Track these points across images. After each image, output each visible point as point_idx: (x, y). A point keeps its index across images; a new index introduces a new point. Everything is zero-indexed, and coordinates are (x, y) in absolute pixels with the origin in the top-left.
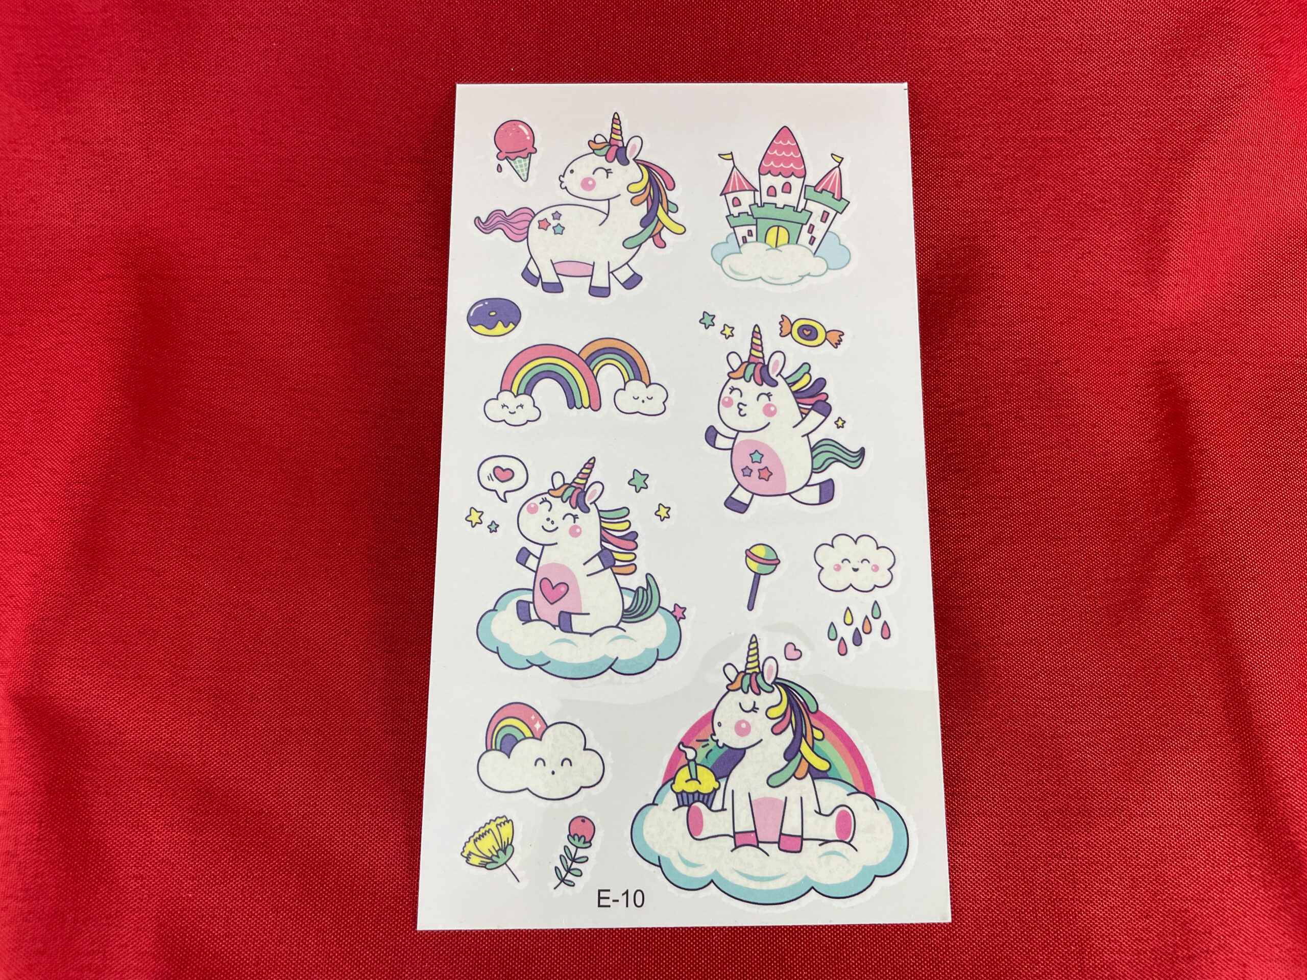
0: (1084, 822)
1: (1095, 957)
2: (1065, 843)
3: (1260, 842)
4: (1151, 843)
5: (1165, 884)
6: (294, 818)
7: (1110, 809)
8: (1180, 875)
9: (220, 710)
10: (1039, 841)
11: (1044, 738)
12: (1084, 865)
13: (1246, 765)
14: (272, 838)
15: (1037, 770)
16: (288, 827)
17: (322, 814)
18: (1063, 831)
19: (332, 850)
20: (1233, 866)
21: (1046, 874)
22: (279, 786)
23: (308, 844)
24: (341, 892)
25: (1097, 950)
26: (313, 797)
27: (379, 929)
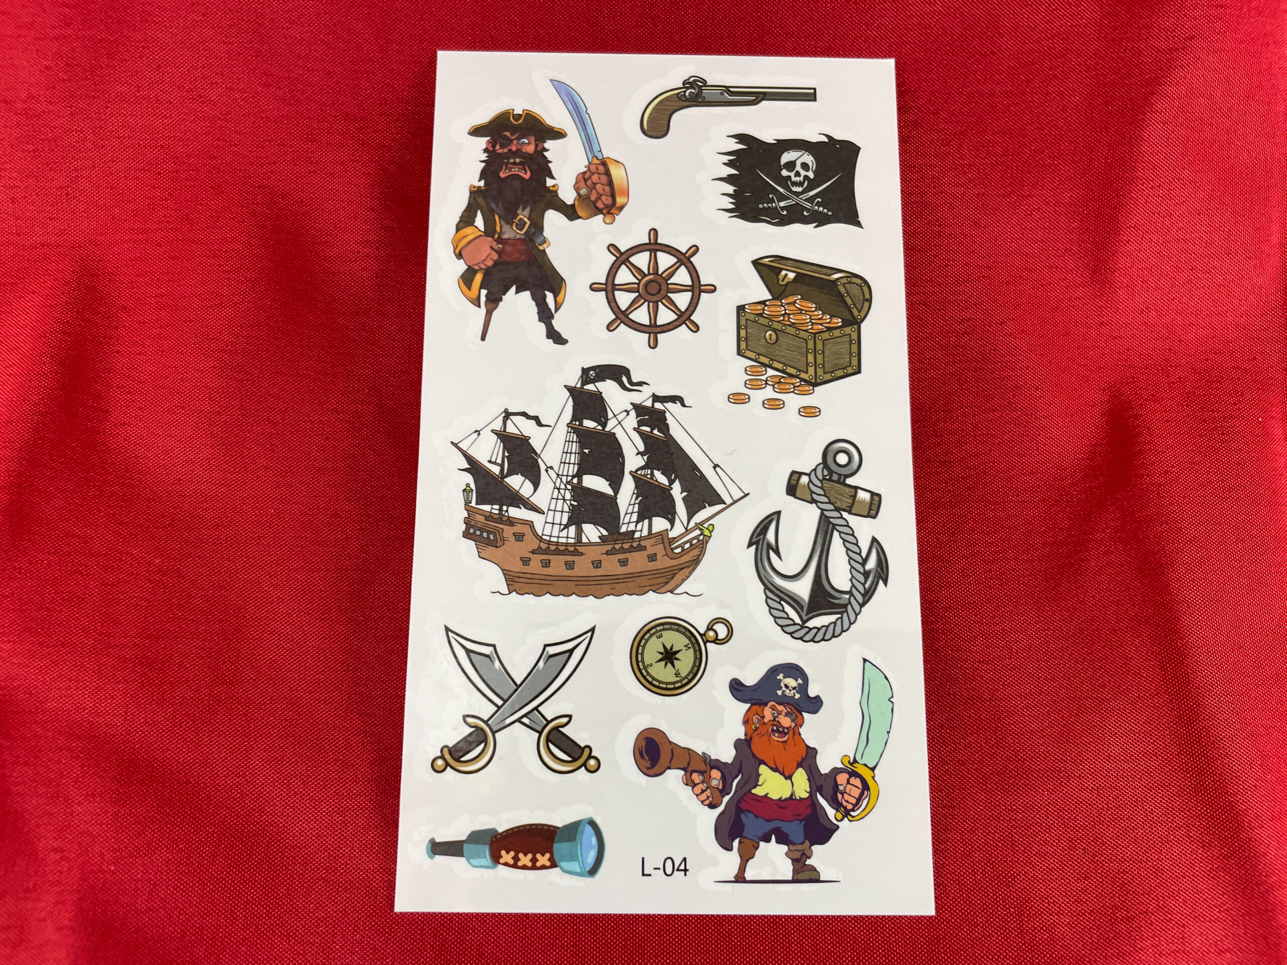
0: (1022, 784)
1: (1034, 919)
2: (1003, 805)
3: (1198, 802)
4: (1089, 805)
5: (1104, 845)
6: (223, 789)
7: (1047, 771)
8: (1118, 836)
9: (146, 679)
10: (978, 804)
11: (982, 701)
12: (1022, 827)
13: (1183, 726)
14: (200, 808)
15: (975, 733)
16: (216, 798)
17: (252, 784)
18: (1001, 793)
19: (262, 821)
20: (1171, 826)
21: (985, 836)
22: (207, 756)
23: (237, 815)
24: (271, 863)
25: (1036, 912)
26: (243, 767)
27: (310, 901)
